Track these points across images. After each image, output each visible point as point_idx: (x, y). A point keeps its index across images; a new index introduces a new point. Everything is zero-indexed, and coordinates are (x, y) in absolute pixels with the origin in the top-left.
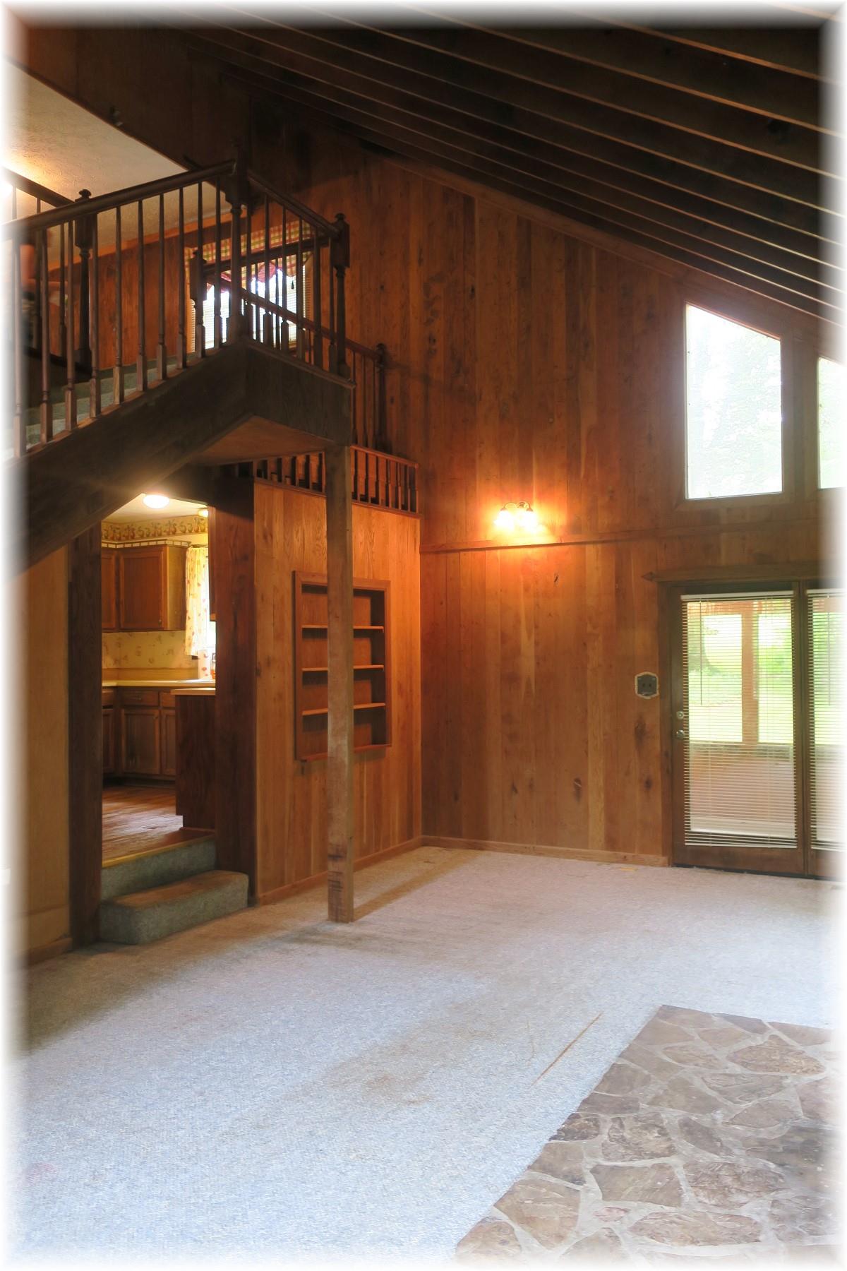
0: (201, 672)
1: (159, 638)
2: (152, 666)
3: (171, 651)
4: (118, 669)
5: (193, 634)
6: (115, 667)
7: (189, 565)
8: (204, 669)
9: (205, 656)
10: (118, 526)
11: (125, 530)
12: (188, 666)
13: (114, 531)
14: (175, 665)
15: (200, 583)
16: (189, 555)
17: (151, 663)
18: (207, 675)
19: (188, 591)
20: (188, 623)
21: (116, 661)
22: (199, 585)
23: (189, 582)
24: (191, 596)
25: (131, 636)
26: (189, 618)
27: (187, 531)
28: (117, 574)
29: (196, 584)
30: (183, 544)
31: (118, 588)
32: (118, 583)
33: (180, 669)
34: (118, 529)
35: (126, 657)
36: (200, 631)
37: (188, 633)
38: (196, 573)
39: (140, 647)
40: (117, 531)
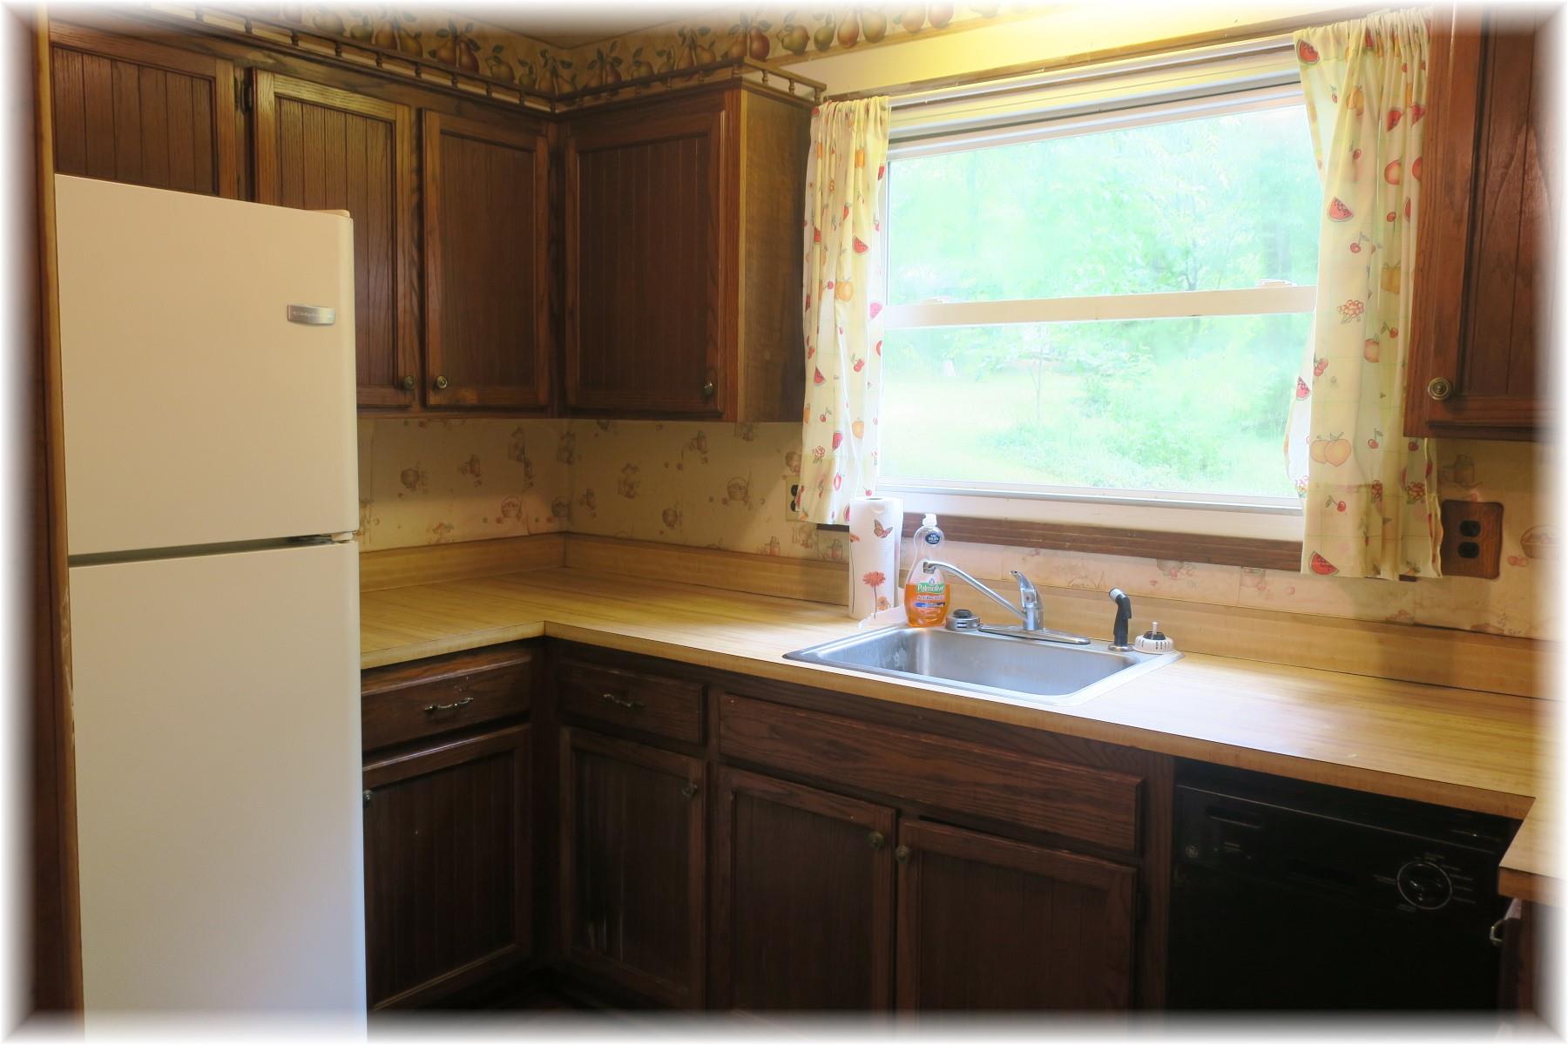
0: (859, 592)
1: (699, 443)
2: (672, 536)
3: (740, 494)
4: (560, 533)
5: (836, 440)
6: (554, 526)
7: (818, 170)
8: (875, 579)
9: (880, 531)
10: (565, 56)
11: (591, 66)
12: (799, 551)
13: (554, 73)
14: (754, 539)
15: (865, 240)
16: (820, 130)
17: (671, 525)
18: (883, 603)
19: (817, 269)
20: (815, 398)
21: (557, 509)
22: (859, 246)
23: (817, 235)
24: (828, 295)
25: (605, 428)
26: (819, 378)
27: (811, 46)
28: (557, 211)
29: (848, 245)
30: (801, 91)
31: (558, 265)
32: (557, 241)
33: (769, 557)
34: (568, 65)
35: (590, 494)
36: (858, 426)
37: (813, 435)
38: (850, 200)
39: (635, 469)
40: (565, 73)
